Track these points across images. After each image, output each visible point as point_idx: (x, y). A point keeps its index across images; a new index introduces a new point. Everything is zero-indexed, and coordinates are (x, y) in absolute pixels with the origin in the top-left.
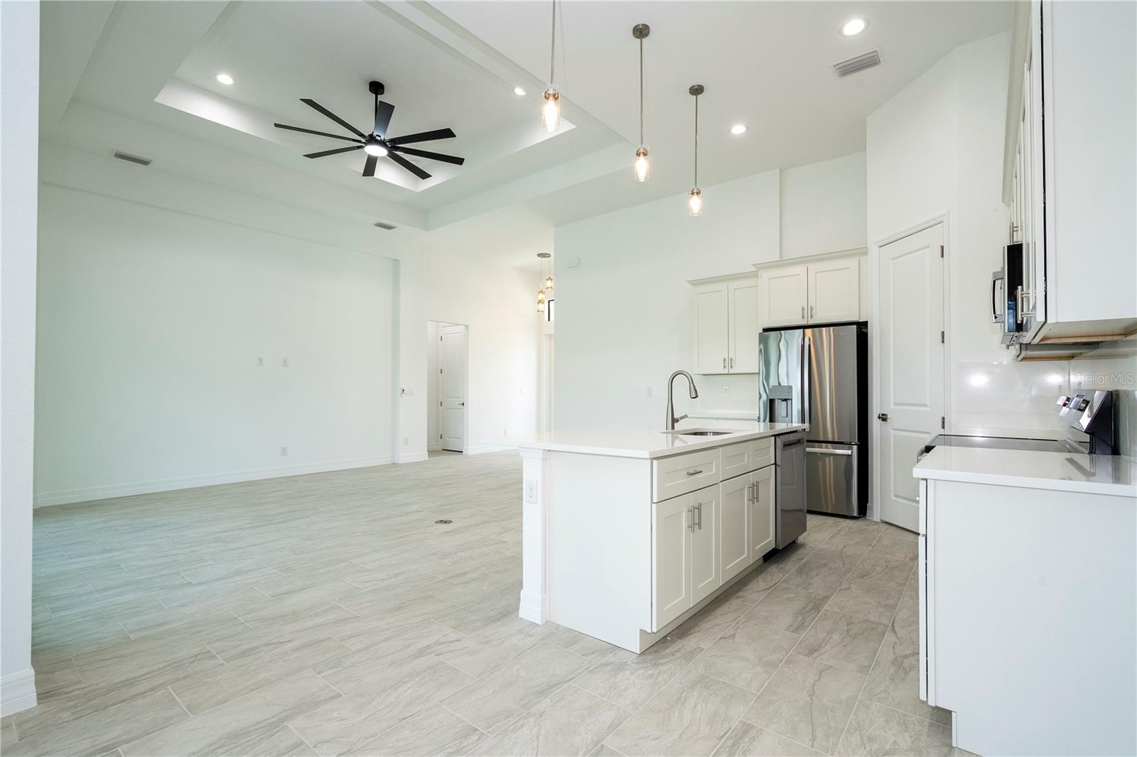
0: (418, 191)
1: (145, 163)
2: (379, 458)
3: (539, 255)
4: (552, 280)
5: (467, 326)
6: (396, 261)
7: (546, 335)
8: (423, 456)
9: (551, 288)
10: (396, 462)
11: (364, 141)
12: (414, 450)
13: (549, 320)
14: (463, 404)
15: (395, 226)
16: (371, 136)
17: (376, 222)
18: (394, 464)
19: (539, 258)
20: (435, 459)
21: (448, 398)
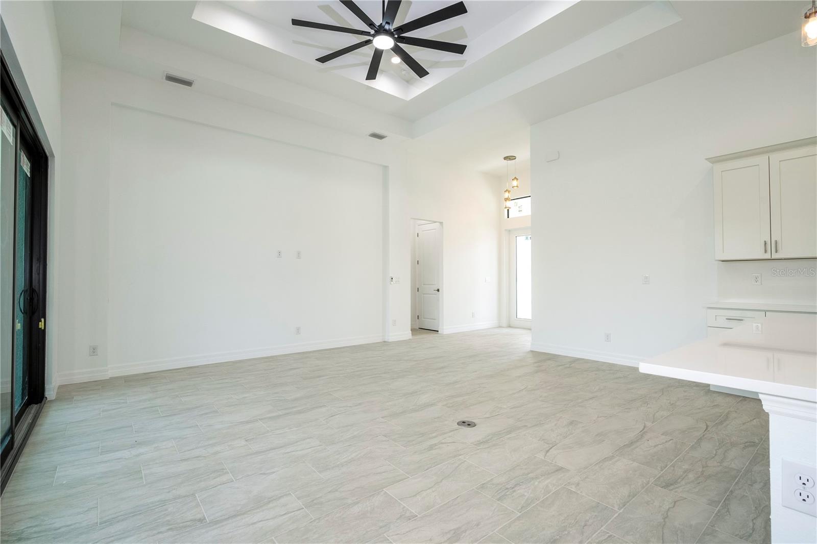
0: (408, 100)
1: (188, 83)
2: (371, 337)
3: (505, 158)
4: (517, 179)
5: (441, 223)
6: (386, 168)
7: (506, 230)
8: (407, 334)
9: (517, 186)
10: (386, 340)
11: (372, 32)
12: (401, 331)
13: (508, 217)
14: (438, 290)
15: (385, 135)
16: (381, 26)
17: (371, 132)
18: (384, 342)
19: (506, 161)
20: (418, 337)
21: (424, 284)
